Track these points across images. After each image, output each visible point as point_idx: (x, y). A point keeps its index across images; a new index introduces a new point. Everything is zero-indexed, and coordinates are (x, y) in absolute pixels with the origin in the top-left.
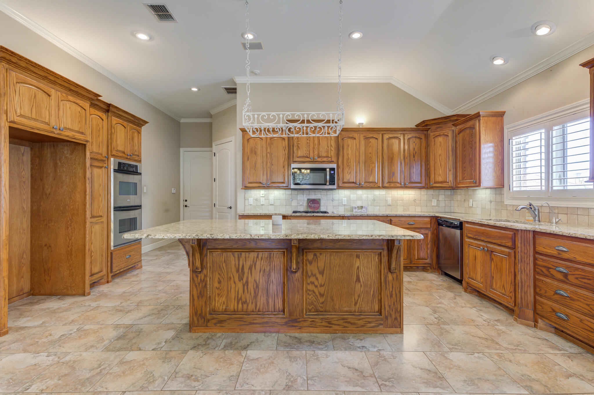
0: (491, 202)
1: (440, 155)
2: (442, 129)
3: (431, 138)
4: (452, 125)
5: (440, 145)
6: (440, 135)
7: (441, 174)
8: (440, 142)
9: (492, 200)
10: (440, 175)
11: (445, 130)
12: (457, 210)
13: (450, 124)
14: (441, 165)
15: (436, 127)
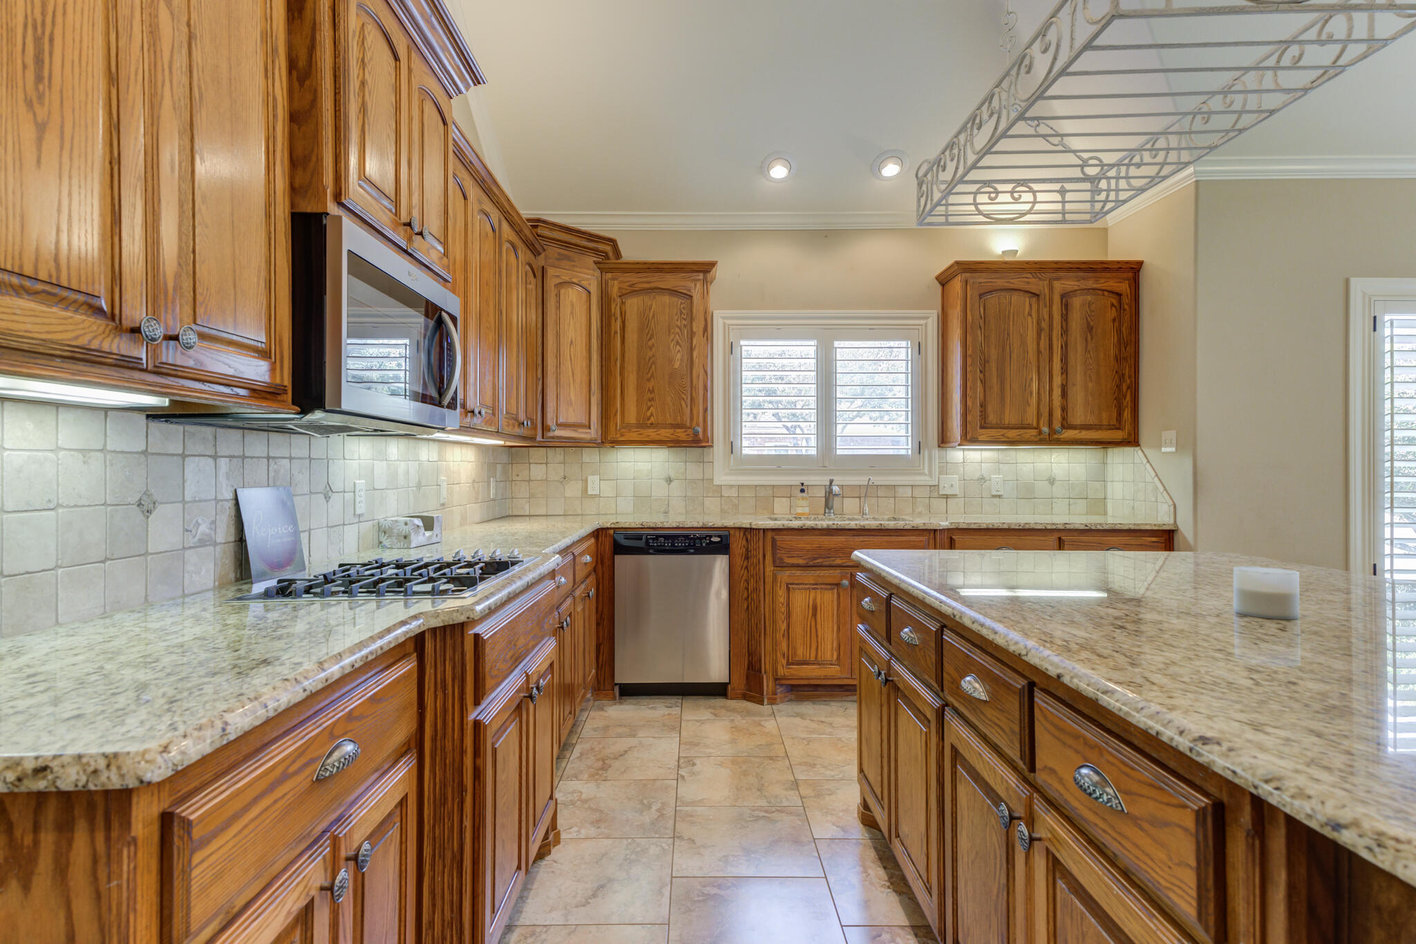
0: (669, 480)
1: (572, 342)
2: (574, 266)
3: (551, 283)
4: (596, 263)
5: (572, 313)
6: (570, 283)
7: (573, 402)
8: (572, 305)
9: (673, 476)
10: (571, 403)
11: (578, 270)
12: (527, 507)
13: (590, 260)
14: (573, 374)
15: (559, 254)
